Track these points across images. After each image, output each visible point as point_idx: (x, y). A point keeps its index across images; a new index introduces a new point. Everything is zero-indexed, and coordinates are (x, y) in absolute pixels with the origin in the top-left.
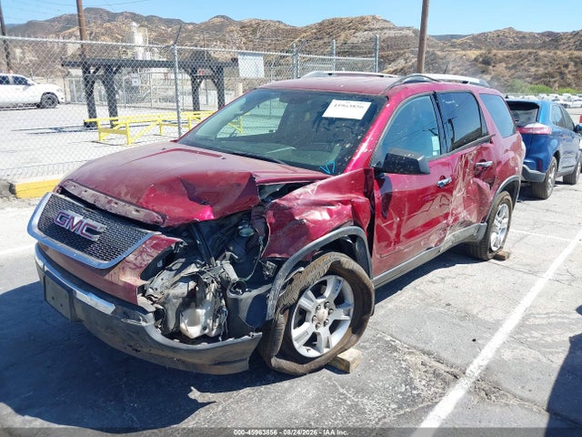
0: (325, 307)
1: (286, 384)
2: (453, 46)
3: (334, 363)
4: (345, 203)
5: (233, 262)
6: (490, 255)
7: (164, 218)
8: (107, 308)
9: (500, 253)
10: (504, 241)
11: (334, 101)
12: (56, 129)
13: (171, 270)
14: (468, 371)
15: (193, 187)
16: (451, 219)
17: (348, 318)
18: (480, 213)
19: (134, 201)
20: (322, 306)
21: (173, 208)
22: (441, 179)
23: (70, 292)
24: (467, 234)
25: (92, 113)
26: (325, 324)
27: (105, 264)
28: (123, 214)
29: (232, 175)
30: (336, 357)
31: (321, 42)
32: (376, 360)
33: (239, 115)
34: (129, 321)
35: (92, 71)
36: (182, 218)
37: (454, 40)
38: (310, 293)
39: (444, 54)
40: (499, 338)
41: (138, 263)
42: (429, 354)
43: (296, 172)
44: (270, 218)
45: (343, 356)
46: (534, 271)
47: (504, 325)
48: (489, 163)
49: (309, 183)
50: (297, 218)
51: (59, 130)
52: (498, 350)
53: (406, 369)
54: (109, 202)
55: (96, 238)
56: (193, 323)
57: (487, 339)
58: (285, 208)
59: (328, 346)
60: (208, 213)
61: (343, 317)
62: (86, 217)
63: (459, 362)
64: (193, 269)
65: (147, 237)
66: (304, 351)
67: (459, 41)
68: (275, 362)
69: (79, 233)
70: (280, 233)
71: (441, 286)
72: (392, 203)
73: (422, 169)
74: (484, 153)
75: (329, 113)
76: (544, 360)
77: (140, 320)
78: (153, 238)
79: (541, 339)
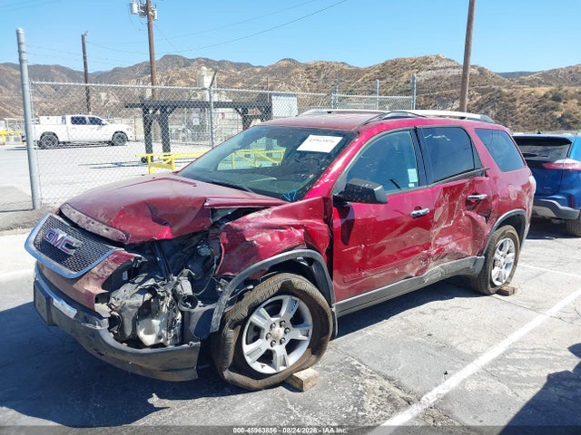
0: (281, 326)
1: (240, 397)
2: (521, 83)
3: (290, 381)
4: (297, 227)
5: (191, 278)
6: (492, 290)
7: (127, 237)
8: (71, 312)
9: (505, 288)
10: (511, 276)
11: (310, 136)
12: (116, 164)
13: (133, 283)
14: (423, 398)
15: (155, 209)
16: (433, 251)
17: (305, 338)
18: (475, 245)
19: (106, 222)
20: (278, 325)
21: (135, 227)
22: (416, 209)
23: (49, 300)
24: (460, 266)
25: (149, 150)
26: (281, 343)
27: (74, 274)
28: (96, 232)
29: (190, 200)
30: (292, 375)
31: (384, 81)
32: (334, 382)
33: (238, 149)
34: (87, 325)
35: (151, 111)
36: (143, 237)
37: (523, 77)
38: (263, 311)
39: (511, 91)
40: (471, 369)
41: (100, 274)
42: (390, 379)
43: (254, 198)
44: (224, 238)
45: (299, 375)
46: (536, 308)
47: (480, 358)
48: (482, 196)
49: (263, 209)
50: (247, 239)
51: (119, 165)
52: (464, 381)
53: (361, 391)
54: (88, 222)
55: (72, 252)
56: (149, 332)
57: (457, 370)
58: (236, 231)
59: (285, 365)
60: (167, 232)
61: (300, 337)
62: (69, 234)
63: (418, 389)
64: (151, 282)
65: (111, 252)
66: (258, 367)
67: (528, 78)
68: (227, 374)
69: (59, 248)
70: (234, 253)
71: (431, 317)
72: (354, 230)
73: (378, 198)
74: (477, 186)
75: (304, 147)
76: (510, 393)
77: (95, 325)
78: (115, 253)
79: (516, 373)
